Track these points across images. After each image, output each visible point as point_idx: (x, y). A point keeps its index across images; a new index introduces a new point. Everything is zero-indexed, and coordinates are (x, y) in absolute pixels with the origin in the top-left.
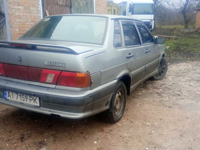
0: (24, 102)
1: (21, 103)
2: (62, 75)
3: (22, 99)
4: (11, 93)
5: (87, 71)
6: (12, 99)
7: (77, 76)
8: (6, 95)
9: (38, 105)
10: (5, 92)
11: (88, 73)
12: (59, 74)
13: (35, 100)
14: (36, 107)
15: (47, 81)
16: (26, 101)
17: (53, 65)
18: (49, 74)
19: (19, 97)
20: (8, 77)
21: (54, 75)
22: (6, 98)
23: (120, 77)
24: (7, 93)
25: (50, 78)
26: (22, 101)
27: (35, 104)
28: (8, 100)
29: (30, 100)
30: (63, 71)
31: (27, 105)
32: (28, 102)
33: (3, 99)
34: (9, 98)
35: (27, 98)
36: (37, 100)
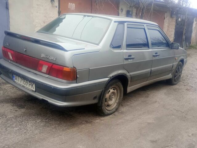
0: (25, 85)
1: (23, 86)
2: (53, 67)
3: (24, 83)
4: (17, 77)
5: (74, 67)
6: (17, 81)
7: (64, 70)
8: (14, 77)
9: (34, 90)
10: (14, 75)
11: (74, 68)
12: (51, 66)
13: (32, 86)
14: (33, 91)
15: (42, 71)
16: (27, 85)
17: (47, 58)
18: (44, 65)
19: (22, 81)
20: (17, 63)
21: (47, 66)
22: (14, 80)
23: (113, 76)
24: (15, 76)
25: (44, 69)
26: (24, 85)
27: (32, 89)
28: (15, 82)
29: (29, 85)
30: (54, 64)
31: (27, 88)
32: (28, 86)
33: (12, 81)
34: (16, 81)
35: (27, 83)
36: (34, 86)
